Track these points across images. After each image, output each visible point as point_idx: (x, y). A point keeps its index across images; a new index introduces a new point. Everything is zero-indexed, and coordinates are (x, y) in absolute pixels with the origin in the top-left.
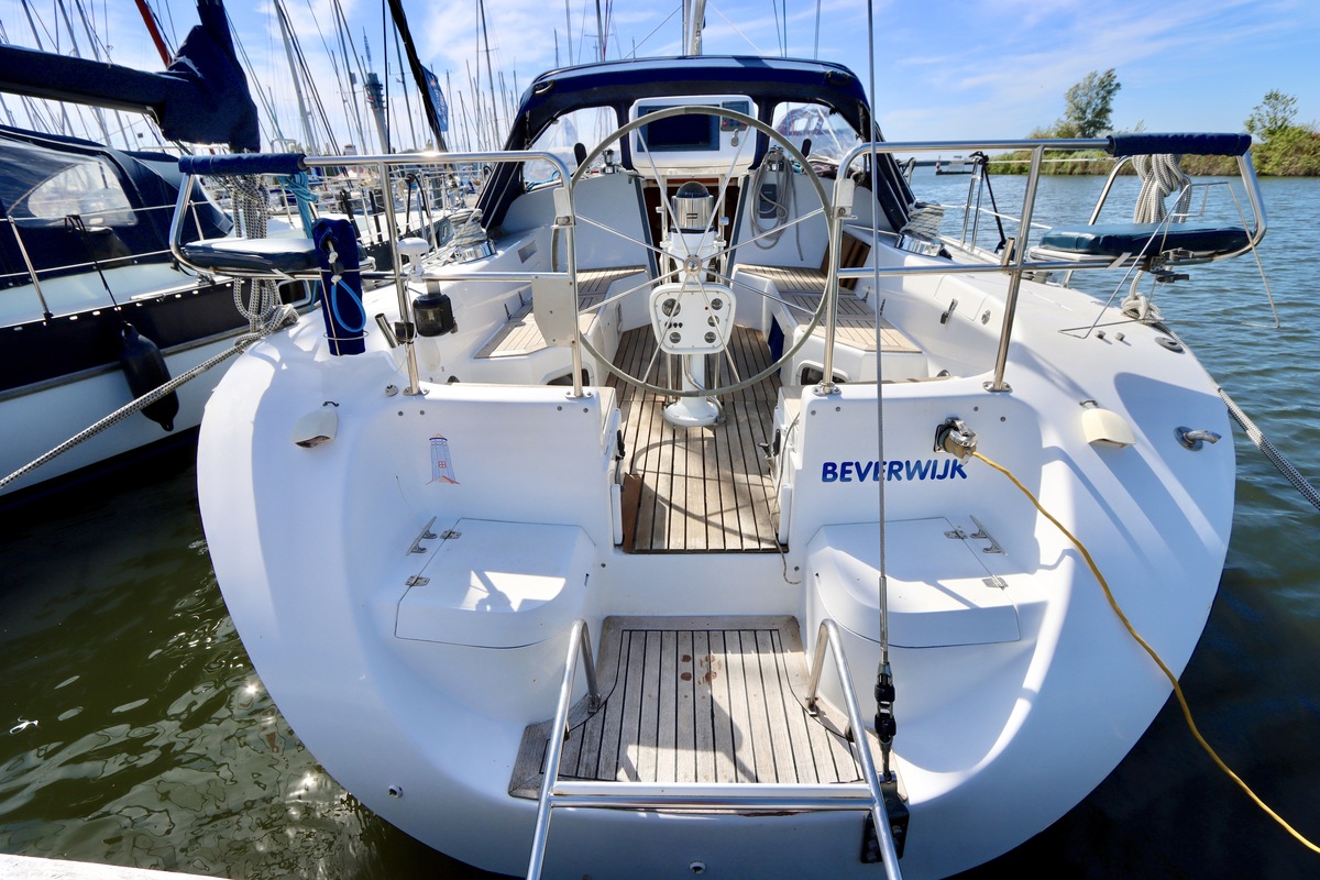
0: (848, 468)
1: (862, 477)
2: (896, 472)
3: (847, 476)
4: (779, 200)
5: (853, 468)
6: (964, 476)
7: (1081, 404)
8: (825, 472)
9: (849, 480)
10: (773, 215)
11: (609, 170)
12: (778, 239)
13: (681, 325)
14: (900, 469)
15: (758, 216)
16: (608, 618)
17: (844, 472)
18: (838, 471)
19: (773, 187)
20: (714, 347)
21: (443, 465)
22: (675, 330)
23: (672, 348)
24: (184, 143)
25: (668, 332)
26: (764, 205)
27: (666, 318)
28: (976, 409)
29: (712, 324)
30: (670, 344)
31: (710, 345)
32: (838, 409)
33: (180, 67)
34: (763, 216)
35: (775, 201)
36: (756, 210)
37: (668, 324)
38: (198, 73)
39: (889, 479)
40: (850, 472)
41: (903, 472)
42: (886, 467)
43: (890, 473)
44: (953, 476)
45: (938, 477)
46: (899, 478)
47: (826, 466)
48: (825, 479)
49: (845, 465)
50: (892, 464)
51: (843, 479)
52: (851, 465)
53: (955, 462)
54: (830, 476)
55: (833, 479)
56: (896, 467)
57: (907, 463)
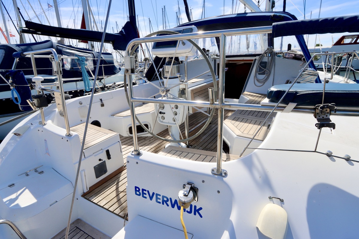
0: (144, 192)
1: (151, 198)
2: (166, 202)
3: (145, 195)
4: (267, 68)
5: (146, 192)
6: (201, 217)
7: (270, 198)
8: (136, 190)
9: (146, 198)
10: (263, 74)
12: (264, 83)
13: (164, 113)
14: (168, 200)
15: (258, 74)
16: (78, 219)
17: (143, 193)
18: (141, 191)
19: (265, 63)
20: (176, 124)
21: (47, 149)
22: (163, 115)
23: (162, 122)
24: (119, 51)
25: (160, 115)
26: (260, 69)
27: (160, 110)
28: (203, 181)
29: (176, 114)
30: (162, 120)
31: (174, 122)
32: (137, 163)
33: (121, 32)
34: (259, 74)
35: (265, 68)
36: (256, 71)
37: (161, 113)
38: (124, 33)
39: (163, 204)
40: (146, 194)
41: (169, 203)
42: (161, 197)
43: (163, 201)
44: (195, 214)
45: (187, 211)
46: (168, 205)
47: (136, 187)
48: (136, 194)
49: (143, 190)
50: (163, 197)
51: (143, 197)
52: (146, 190)
53: (195, 207)
54: (138, 193)
55: (139, 195)
56: (165, 199)
57: (171, 199)
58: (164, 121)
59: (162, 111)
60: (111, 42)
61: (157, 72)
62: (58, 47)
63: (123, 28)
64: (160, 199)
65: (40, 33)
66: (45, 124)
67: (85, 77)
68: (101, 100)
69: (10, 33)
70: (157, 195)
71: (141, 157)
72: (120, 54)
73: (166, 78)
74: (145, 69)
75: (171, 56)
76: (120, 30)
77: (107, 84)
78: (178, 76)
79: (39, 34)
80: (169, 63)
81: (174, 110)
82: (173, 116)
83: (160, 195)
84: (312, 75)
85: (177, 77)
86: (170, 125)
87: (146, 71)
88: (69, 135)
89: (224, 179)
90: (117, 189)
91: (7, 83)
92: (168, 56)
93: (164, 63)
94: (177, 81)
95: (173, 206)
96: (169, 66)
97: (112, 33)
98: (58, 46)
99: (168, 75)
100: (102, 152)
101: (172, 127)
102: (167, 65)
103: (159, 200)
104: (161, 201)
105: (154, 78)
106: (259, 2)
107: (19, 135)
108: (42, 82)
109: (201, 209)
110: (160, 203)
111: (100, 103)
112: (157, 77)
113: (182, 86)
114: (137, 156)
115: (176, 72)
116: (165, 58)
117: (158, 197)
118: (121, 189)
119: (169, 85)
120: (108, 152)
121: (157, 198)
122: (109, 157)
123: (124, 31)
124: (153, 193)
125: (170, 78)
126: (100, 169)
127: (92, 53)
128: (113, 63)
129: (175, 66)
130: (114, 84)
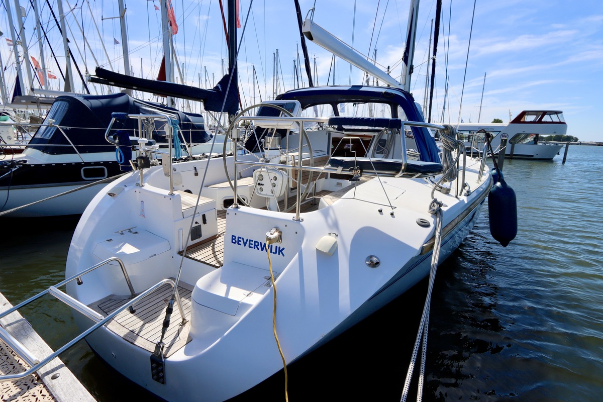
0: (240, 239)
1: (245, 245)
2: (257, 246)
3: (240, 243)
4: (386, 146)
6: (284, 256)
7: (329, 233)
8: (233, 239)
9: (240, 245)
11: (321, 129)
13: (263, 185)
14: (258, 245)
17: (239, 241)
18: (237, 239)
19: (384, 141)
20: (273, 196)
21: (143, 210)
22: (261, 186)
23: (260, 194)
24: (211, 112)
25: (259, 187)
26: (379, 148)
27: (259, 182)
28: (286, 226)
29: (275, 186)
30: (260, 192)
31: (272, 195)
32: (236, 214)
33: (217, 87)
34: (377, 153)
35: (384, 147)
36: (374, 150)
37: (259, 184)
38: (221, 90)
39: (254, 248)
40: (241, 241)
41: (259, 247)
42: (253, 243)
43: (255, 245)
44: (279, 254)
45: (273, 253)
46: (258, 249)
47: (233, 236)
48: (232, 242)
49: (239, 238)
50: (255, 242)
51: (238, 244)
52: (241, 238)
53: (279, 248)
54: (234, 241)
55: (235, 243)
56: (257, 244)
57: (261, 243)
58: (262, 193)
59: (261, 182)
60: (202, 100)
61: (258, 143)
62: (135, 103)
63: (219, 83)
64: (252, 244)
65: (113, 83)
66: (143, 186)
67: (176, 142)
68: (195, 168)
69: (49, 73)
70: (250, 241)
71: (239, 210)
72: (213, 116)
73: (267, 149)
74: (245, 138)
75: (273, 128)
76: (215, 86)
77: (193, 154)
78: (279, 147)
79: (111, 85)
80: (271, 135)
81: (273, 181)
82: (271, 187)
83: (252, 241)
84: (412, 156)
85: (278, 149)
86: (269, 197)
87: (245, 141)
88: (172, 194)
89: (301, 223)
90: (213, 249)
91: (70, 144)
92: (271, 127)
93: (266, 134)
94: (277, 153)
95: (262, 249)
96: (270, 137)
97: (204, 88)
98: (135, 101)
99: (269, 146)
100: (199, 216)
101: (270, 199)
102: (268, 136)
103: (251, 246)
104: (253, 246)
105: (255, 150)
106: (389, 67)
107: (114, 195)
108: (146, 144)
109: (283, 249)
110: (252, 248)
111: (194, 172)
112: (259, 149)
113: (283, 159)
114: (236, 209)
115: (277, 143)
116: (268, 129)
117: (251, 242)
118: (216, 250)
119: (270, 156)
120: (204, 216)
121: (250, 244)
122: (205, 221)
123: (221, 86)
124: (247, 240)
125: (270, 149)
126: (196, 232)
127: (177, 113)
128: (203, 128)
129: (277, 138)
130: (204, 154)
